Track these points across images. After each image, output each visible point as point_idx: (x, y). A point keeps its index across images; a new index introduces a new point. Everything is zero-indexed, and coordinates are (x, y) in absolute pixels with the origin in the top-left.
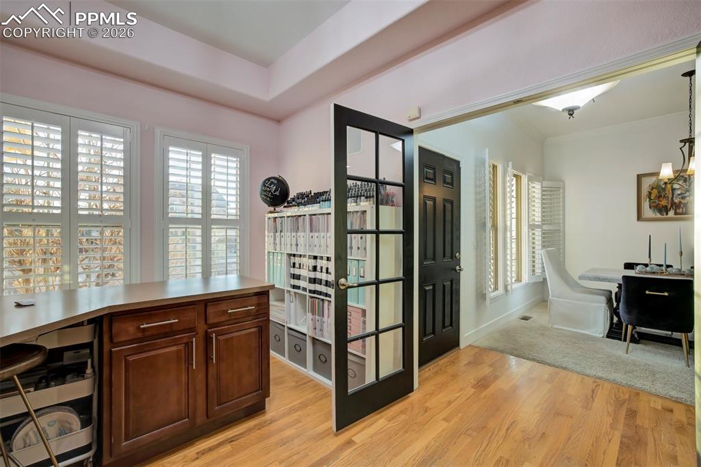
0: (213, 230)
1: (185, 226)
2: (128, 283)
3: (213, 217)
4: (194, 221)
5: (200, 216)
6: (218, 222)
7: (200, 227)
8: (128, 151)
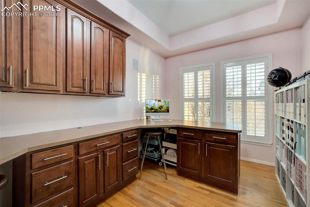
0: (248, 102)
1: (233, 101)
2: (212, 121)
3: (248, 96)
4: (237, 98)
5: (241, 96)
6: (250, 98)
7: (241, 100)
8: (211, 75)
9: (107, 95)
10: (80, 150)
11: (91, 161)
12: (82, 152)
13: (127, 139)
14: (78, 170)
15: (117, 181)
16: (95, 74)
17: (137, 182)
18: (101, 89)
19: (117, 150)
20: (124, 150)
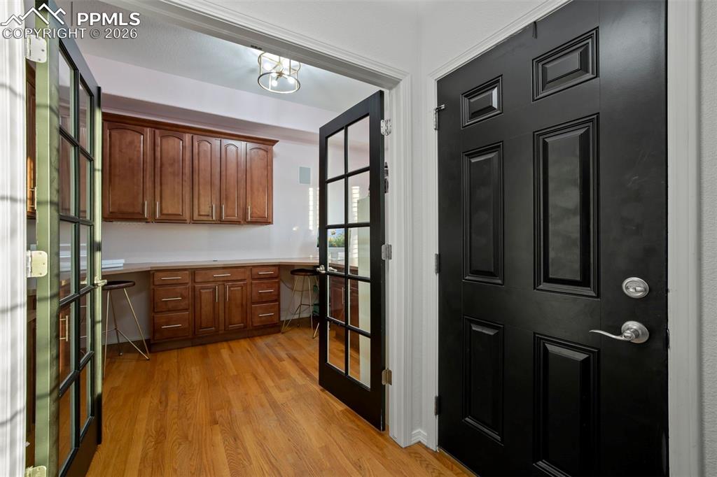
9: (242, 222)
10: (196, 277)
11: (208, 290)
12: (198, 279)
13: (258, 277)
14: (194, 297)
15: (243, 323)
16: (227, 199)
17: (280, 336)
18: (235, 216)
19: (242, 287)
20: (254, 288)
